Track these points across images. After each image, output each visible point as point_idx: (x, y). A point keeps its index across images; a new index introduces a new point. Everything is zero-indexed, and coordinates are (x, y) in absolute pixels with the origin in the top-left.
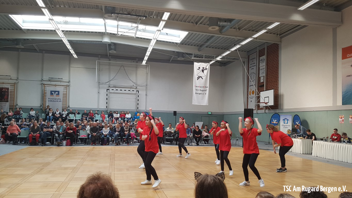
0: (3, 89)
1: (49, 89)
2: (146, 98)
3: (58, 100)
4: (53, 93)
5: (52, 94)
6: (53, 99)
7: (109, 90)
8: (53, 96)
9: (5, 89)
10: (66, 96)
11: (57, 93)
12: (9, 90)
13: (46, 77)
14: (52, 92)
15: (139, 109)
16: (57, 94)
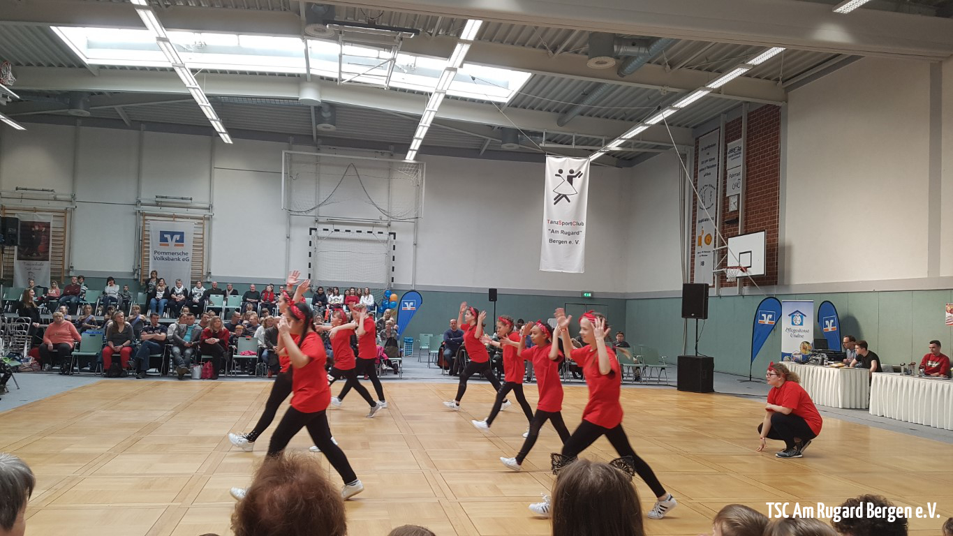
0: (34, 227)
1: (156, 227)
2: (415, 252)
3: (181, 257)
4: (168, 236)
5: (163, 240)
6: (166, 253)
7: (316, 229)
8: (168, 245)
9: (39, 227)
10: (201, 245)
11: (177, 237)
12: (51, 229)
13: (147, 195)
14: (166, 236)
15: (396, 281)
16: (178, 239)
